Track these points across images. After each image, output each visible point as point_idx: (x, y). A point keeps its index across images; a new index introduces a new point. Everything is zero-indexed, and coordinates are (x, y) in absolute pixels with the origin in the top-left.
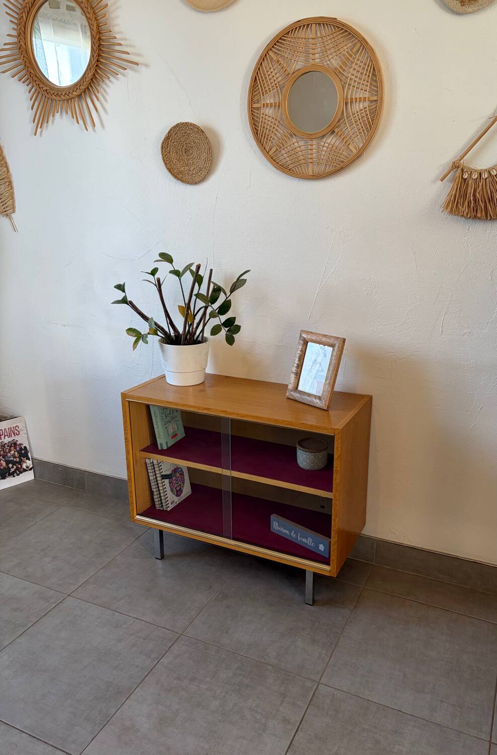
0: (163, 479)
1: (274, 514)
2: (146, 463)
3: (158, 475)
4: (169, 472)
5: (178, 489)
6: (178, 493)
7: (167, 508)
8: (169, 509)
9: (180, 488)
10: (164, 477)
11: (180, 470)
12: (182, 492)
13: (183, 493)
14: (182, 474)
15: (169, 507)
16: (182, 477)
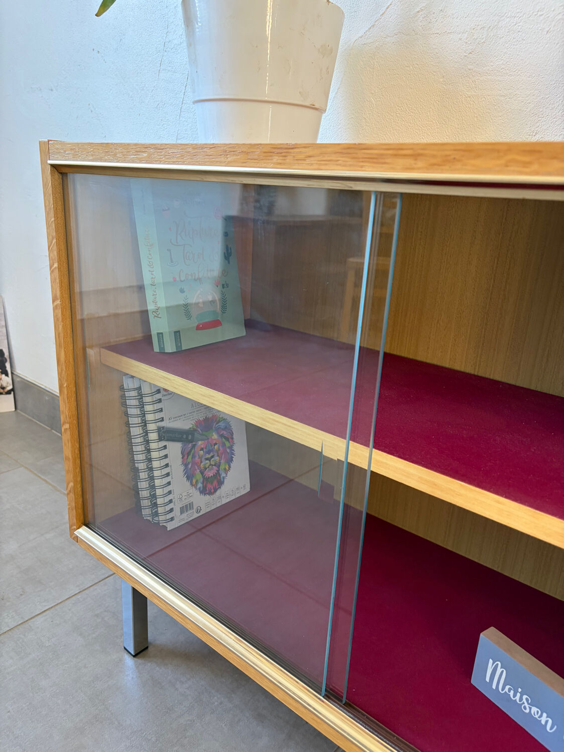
0: (161, 439)
1: (492, 630)
2: (122, 388)
3: (151, 427)
4: (185, 425)
5: (210, 473)
6: (211, 485)
7: (167, 521)
8: (170, 526)
9: (218, 473)
10: (166, 435)
11: (222, 424)
12: (221, 483)
13: (223, 487)
14: (230, 438)
15: (172, 519)
16: (228, 444)
